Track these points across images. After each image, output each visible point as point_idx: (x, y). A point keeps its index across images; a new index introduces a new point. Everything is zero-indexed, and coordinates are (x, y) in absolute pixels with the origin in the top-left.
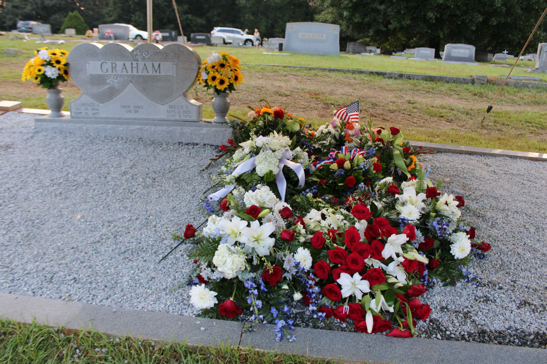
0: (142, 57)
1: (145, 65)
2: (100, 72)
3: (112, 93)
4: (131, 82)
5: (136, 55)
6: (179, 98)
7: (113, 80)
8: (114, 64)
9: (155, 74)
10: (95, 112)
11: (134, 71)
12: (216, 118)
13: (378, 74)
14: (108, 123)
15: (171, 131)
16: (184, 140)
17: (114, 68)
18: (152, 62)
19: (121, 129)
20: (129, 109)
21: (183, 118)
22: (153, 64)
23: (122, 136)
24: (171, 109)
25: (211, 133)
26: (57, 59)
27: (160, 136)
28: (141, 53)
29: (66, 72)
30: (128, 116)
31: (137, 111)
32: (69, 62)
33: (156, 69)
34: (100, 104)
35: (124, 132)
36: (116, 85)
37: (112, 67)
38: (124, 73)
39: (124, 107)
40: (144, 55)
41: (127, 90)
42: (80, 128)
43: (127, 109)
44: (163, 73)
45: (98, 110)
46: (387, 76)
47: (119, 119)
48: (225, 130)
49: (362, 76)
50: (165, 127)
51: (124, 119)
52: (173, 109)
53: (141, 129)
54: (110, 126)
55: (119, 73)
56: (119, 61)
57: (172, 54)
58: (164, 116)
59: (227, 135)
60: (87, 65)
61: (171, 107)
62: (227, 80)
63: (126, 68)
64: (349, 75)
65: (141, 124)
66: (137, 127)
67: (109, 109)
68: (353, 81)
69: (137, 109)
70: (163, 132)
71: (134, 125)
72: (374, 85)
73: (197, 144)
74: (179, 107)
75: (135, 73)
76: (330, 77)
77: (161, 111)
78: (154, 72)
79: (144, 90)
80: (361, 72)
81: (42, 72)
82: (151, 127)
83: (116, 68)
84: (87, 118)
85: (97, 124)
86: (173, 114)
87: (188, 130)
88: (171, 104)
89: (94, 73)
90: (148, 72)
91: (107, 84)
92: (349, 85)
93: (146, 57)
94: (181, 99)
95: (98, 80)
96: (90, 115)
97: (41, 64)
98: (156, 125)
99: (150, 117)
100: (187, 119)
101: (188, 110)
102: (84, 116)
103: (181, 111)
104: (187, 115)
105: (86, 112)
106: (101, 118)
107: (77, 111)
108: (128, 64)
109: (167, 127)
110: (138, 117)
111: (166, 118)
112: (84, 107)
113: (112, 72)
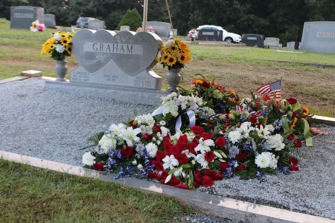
0: (120, 41)
1: (122, 46)
2: (92, 50)
3: (98, 66)
4: (112, 58)
5: (117, 39)
6: (143, 72)
7: (101, 56)
8: (102, 45)
9: (128, 53)
10: (86, 79)
11: (114, 51)
12: (169, 88)
14: (93, 87)
15: (135, 95)
16: (143, 103)
17: (101, 48)
18: (126, 45)
19: (101, 91)
21: (145, 86)
22: (128, 46)
23: (101, 97)
24: (137, 80)
26: (65, 40)
27: (128, 98)
28: (120, 38)
29: (70, 49)
30: (107, 83)
31: (114, 79)
32: (73, 42)
33: (130, 49)
34: (90, 73)
35: (103, 94)
36: (102, 60)
37: (101, 47)
38: (108, 52)
39: (106, 76)
40: (122, 39)
41: (109, 64)
42: (74, 89)
43: (107, 78)
44: (134, 53)
45: (88, 77)
47: (102, 84)
50: (131, 92)
51: (105, 85)
52: (139, 80)
53: (114, 93)
54: (94, 89)
55: (105, 51)
56: (106, 43)
57: (141, 39)
58: (132, 84)
60: (84, 45)
61: (138, 78)
62: (175, 59)
63: (109, 48)
65: (115, 89)
66: (112, 91)
67: (96, 77)
70: (129, 96)
71: (110, 89)
73: (151, 106)
74: (143, 78)
75: (115, 52)
77: (131, 81)
78: (128, 52)
79: (121, 65)
81: (53, 48)
82: (121, 91)
83: (103, 48)
84: (80, 83)
85: (86, 87)
86: (138, 83)
87: (146, 95)
88: (137, 76)
89: (88, 51)
90: (124, 52)
91: (96, 59)
93: (124, 41)
94: (145, 72)
95: (90, 56)
96: (83, 81)
97: (54, 43)
98: (125, 90)
99: (123, 85)
100: (148, 87)
101: (149, 81)
102: (78, 81)
103: (144, 81)
104: (148, 84)
105: (80, 78)
106: (89, 83)
107: (74, 78)
108: (111, 45)
109: (132, 92)
110: (115, 84)
111: (133, 86)
112: (79, 75)
113: (100, 51)
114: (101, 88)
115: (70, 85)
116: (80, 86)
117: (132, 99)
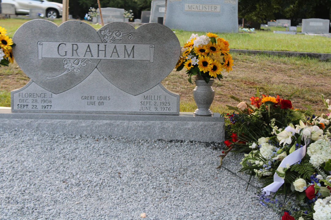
0: (111, 38)
1: (115, 47)
2: (56, 56)
3: (70, 82)
4: (96, 67)
5: (104, 35)
6: (156, 87)
7: (74, 65)
8: (74, 46)
9: (127, 58)
10: (46, 104)
11: (100, 55)
12: (197, 109)
13: (311, 56)
14: (68, 118)
15: (149, 126)
17: (75, 51)
18: (123, 45)
19: (84, 125)
20: (92, 101)
21: (160, 111)
22: (125, 46)
23: (85, 133)
24: (146, 101)
25: (199, 127)
26: (3, 39)
28: (111, 33)
29: (11, 55)
30: (90, 108)
31: (103, 102)
32: (15, 43)
33: (129, 52)
34: (54, 95)
35: (89, 128)
36: (77, 72)
37: (73, 50)
38: (88, 57)
39: (85, 98)
40: (115, 36)
41: (90, 77)
43: (89, 101)
44: (137, 58)
45: (51, 102)
46: (322, 58)
47: (79, 112)
48: (215, 124)
49: (293, 59)
50: (141, 122)
51: (85, 112)
52: (148, 101)
53: (110, 125)
54: (69, 122)
55: (82, 57)
56: (83, 42)
57: (149, 35)
58: (136, 109)
59: (218, 129)
60: (40, 47)
61: (146, 98)
62: (220, 66)
63: (90, 51)
64: (276, 58)
65: (111, 118)
66: (105, 122)
67: (66, 101)
68: (283, 66)
69: (102, 100)
70: (138, 128)
71: (101, 119)
72: (311, 71)
74: (156, 98)
75: (102, 56)
76: (254, 62)
77: (133, 103)
78: (127, 56)
79: (113, 78)
80: (289, 55)
82: (123, 121)
83: (77, 50)
84: (36, 112)
85: (52, 118)
86: (148, 105)
87: (169, 124)
88: (145, 94)
89: (49, 56)
90: (119, 57)
91: (64, 69)
92: (281, 71)
93: (118, 38)
94: (159, 88)
95: (54, 65)
96: (39, 108)
98: (129, 120)
99: (118, 110)
100: (165, 111)
101: (167, 101)
102: (31, 109)
103: (158, 102)
104: (165, 107)
105: (34, 104)
106: (53, 112)
107: (22, 104)
108: (94, 47)
109: (144, 122)
110: (104, 110)
111: (139, 111)
112: (31, 98)
113: (73, 56)
114: (83, 119)
115: (21, 118)
116: (41, 118)
117: (143, 133)
